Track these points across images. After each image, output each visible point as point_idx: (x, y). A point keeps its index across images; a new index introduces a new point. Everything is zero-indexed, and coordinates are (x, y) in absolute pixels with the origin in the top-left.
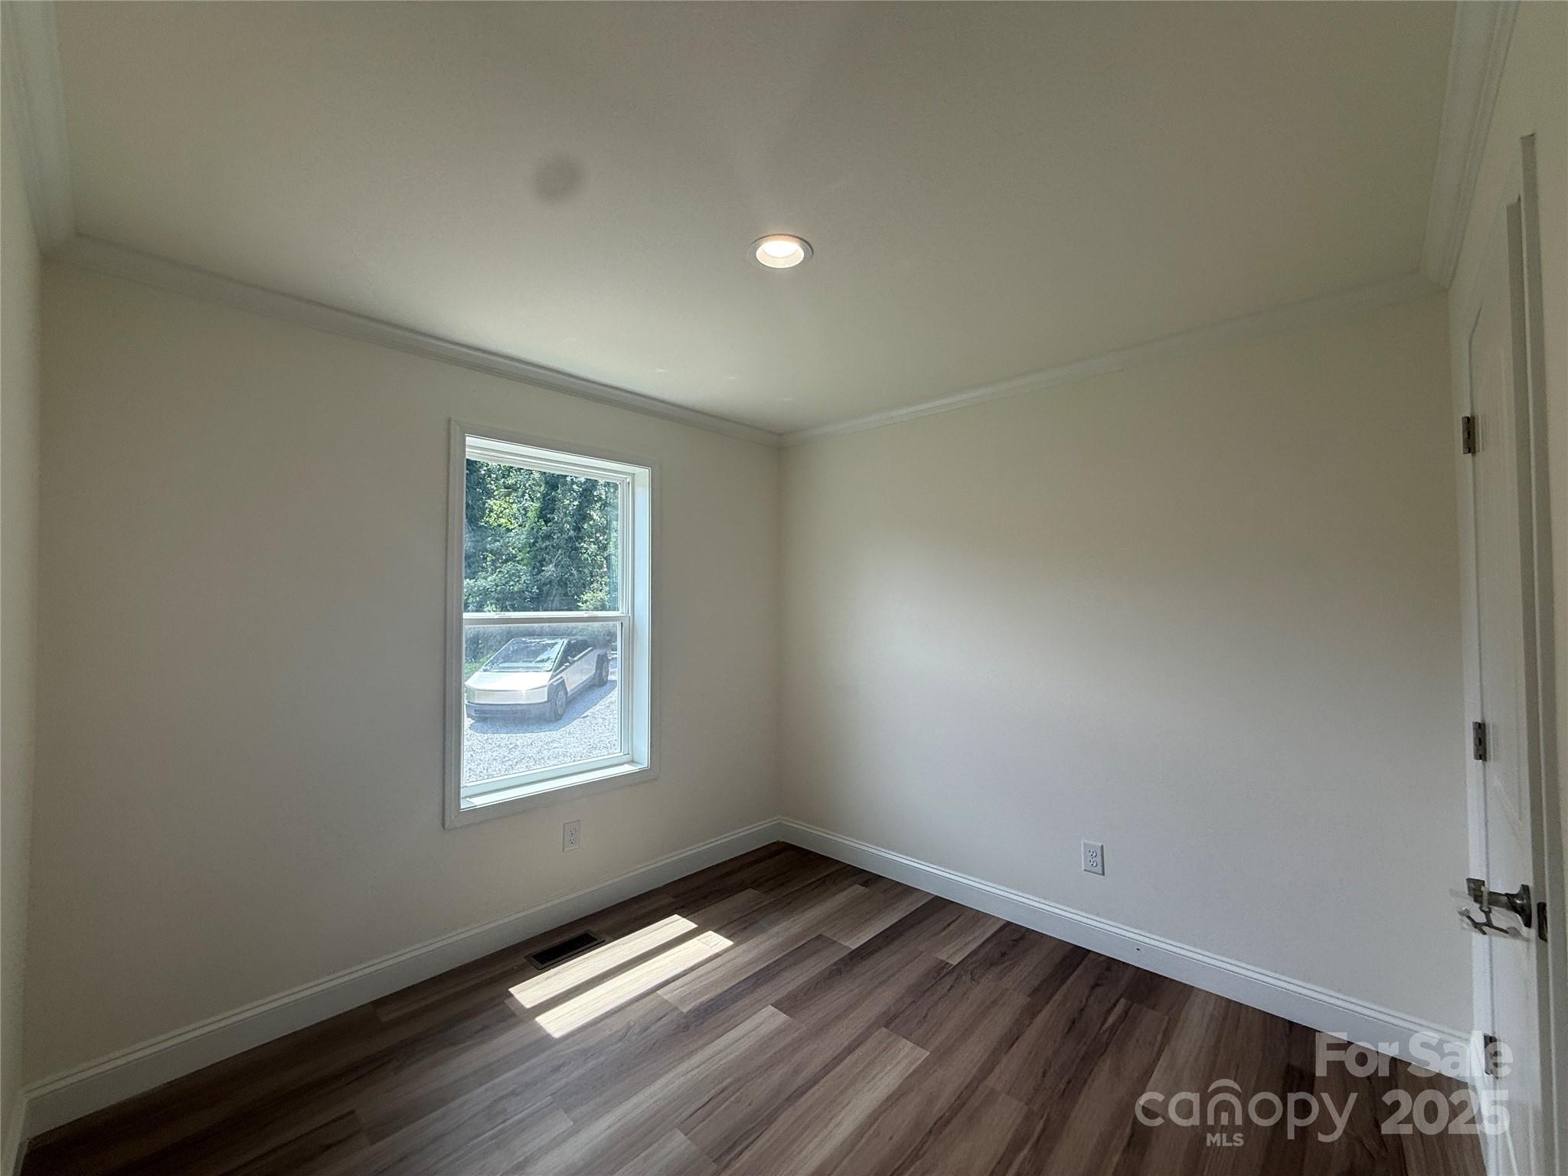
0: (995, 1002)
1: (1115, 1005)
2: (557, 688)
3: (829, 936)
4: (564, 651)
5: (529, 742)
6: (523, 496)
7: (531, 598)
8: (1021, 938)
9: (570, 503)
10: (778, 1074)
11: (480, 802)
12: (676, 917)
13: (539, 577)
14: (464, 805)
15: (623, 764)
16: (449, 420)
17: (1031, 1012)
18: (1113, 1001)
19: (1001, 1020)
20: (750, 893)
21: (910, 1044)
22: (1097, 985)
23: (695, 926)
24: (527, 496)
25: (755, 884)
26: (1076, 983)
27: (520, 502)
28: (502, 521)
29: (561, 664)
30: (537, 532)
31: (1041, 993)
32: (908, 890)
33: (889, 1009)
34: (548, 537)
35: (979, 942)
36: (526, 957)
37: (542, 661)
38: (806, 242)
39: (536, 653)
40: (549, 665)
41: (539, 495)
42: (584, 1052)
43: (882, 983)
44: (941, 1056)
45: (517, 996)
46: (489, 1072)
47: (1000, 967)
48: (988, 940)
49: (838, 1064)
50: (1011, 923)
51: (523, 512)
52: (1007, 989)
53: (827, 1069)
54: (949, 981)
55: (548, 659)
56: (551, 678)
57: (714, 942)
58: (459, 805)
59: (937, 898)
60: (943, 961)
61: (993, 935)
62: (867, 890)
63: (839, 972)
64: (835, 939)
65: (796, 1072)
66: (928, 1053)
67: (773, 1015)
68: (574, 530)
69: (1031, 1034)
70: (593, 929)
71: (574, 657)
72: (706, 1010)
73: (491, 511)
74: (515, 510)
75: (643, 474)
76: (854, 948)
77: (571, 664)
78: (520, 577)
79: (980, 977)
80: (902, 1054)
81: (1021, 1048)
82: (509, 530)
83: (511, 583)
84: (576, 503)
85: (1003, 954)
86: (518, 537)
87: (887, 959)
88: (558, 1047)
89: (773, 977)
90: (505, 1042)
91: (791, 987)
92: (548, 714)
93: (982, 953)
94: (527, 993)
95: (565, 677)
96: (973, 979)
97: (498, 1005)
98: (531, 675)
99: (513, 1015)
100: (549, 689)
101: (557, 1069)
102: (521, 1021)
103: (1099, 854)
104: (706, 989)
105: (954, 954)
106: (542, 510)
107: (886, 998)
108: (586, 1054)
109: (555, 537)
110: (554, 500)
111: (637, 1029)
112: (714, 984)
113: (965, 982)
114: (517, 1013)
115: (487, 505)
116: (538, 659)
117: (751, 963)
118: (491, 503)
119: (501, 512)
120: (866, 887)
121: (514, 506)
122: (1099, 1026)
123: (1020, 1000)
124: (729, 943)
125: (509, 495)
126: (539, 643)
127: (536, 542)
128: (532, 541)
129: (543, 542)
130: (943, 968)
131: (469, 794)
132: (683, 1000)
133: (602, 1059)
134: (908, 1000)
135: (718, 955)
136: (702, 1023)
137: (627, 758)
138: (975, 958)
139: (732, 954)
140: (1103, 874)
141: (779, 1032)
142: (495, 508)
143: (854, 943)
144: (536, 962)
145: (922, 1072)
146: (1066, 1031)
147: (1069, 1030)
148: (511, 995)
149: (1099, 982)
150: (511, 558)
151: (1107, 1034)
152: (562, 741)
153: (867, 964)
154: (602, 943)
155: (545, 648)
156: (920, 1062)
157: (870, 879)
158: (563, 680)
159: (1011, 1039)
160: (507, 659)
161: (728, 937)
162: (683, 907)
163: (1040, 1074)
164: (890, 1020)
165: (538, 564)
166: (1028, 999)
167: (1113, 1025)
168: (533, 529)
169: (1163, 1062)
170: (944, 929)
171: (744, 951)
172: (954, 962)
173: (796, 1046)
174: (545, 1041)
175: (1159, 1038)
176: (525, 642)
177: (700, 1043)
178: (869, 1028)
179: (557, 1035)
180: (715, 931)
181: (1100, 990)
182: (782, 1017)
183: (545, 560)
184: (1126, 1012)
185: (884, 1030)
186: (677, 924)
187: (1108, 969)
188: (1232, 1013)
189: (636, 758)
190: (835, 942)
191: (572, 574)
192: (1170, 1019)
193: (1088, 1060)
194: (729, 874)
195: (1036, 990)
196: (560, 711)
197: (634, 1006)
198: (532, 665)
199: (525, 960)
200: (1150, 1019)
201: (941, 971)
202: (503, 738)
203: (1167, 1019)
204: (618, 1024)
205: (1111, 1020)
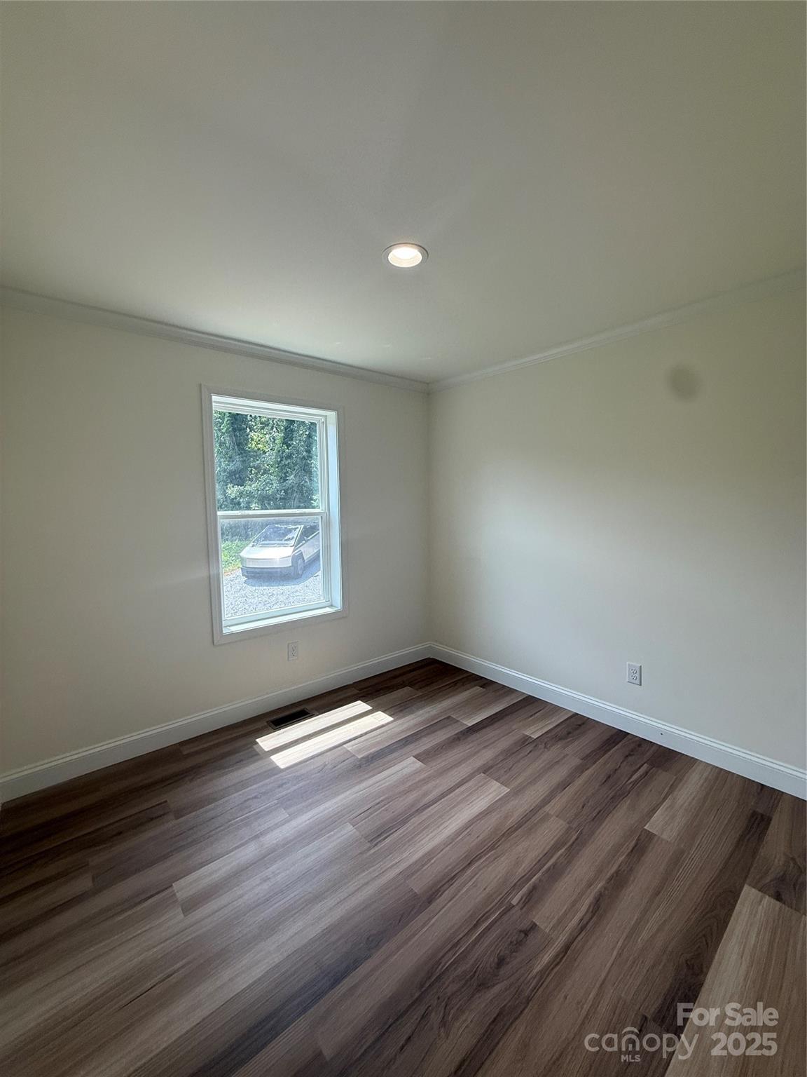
0: (557, 762)
1: (639, 768)
2: (298, 558)
3: (454, 717)
4: (302, 533)
5: (282, 591)
6: (272, 429)
7: (280, 498)
8: (583, 724)
9: (302, 433)
10: (412, 797)
11: (235, 629)
12: (359, 702)
13: (285, 484)
14: (225, 631)
15: (325, 607)
16: (200, 385)
17: (581, 769)
18: (639, 765)
19: (560, 773)
20: (407, 690)
21: (498, 784)
22: (630, 755)
23: (371, 708)
24: (275, 429)
25: (411, 684)
26: (616, 752)
27: (271, 433)
28: (260, 446)
29: (300, 541)
30: (282, 453)
31: (590, 759)
32: (511, 691)
33: (487, 762)
34: (289, 456)
35: (554, 725)
36: (267, 722)
37: (289, 539)
38: (424, 248)
39: (285, 535)
40: (292, 542)
41: (282, 428)
42: (297, 778)
43: (485, 747)
44: (517, 792)
45: (261, 744)
46: (243, 784)
47: (564, 742)
48: (558, 725)
49: (450, 793)
50: (578, 714)
51: (273, 440)
52: (567, 755)
53: (443, 795)
54: (530, 748)
55: (293, 538)
56: (294, 551)
57: (381, 718)
58: (222, 631)
59: (530, 696)
60: (527, 736)
61: (566, 720)
62: (484, 690)
63: (459, 739)
64: (458, 719)
65: (425, 795)
66: (509, 790)
67: (414, 763)
68: (306, 451)
69: (579, 782)
70: (308, 707)
71: (307, 537)
72: (372, 757)
73: (252, 440)
74: (268, 439)
75: (332, 416)
76: (470, 725)
77: (306, 541)
78: (272, 484)
79: (551, 746)
80: (492, 789)
81: (570, 790)
82: (265, 453)
83: (267, 489)
84: (307, 433)
85: (569, 733)
86: (270, 458)
87: (490, 733)
88: (281, 774)
89: (417, 740)
90: (251, 769)
91: (427, 747)
92: (292, 574)
93: (553, 733)
94: (266, 742)
95: (303, 551)
96: (545, 747)
97: (248, 749)
98: (282, 549)
99: (257, 754)
100: (293, 558)
101: (280, 786)
102: (262, 758)
103: (638, 672)
104: (374, 745)
105: (535, 732)
106: (285, 438)
107: (487, 755)
108: (298, 778)
109: (294, 456)
110: (292, 431)
111: (329, 766)
112: (378, 743)
113: (541, 749)
114: (260, 753)
115: (249, 436)
116: (286, 538)
117: (403, 731)
118: (252, 434)
119: (259, 440)
120: (484, 688)
121: (267, 436)
122: (626, 779)
123: (576, 761)
124: (391, 719)
125: (263, 428)
126: (286, 528)
127: (281, 460)
128: (279, 460)
129: (286, 459)
130: (527, 740)
131: (229, 624)
132: (359, 751)
133: (308, 782)
134: (501, 758)
135: (383, 726)
136: (369, 765)
137: (328, 603)
138: (549, 735)
139: (391, 726)
140: (641, 685)
141: (417, 772)
142: (255, 438)
143: (470, 722)
144: (273, 726)
145: (504, 800)
146: (604, 781)
147: (605, 781)
148: (257, 743)
149: (632, 753)
150: (266, 472)
151: (631, 785)
152: (302, 591)
153: (477, 735)
154: (313, 716)
155: (290, 531)
156: (502, 795)
157: (485, 683)
158: (302, 553)
159: (563, 785)
160: (266, 538)
161: (390, 716)
162: (364, 696)
163: (581, 806)
164: (486, 770)
165: (283, 475)
166: (581, 761)
167: (636, 781)
168: (279, 451)
169: (666, 804)
170: (531, 716)
171: (400, 724)
172: (535, 736)
173: (425, 781)
174: (275, 770)
175: (667, 790)
176: (278, 528)
177: (366, 776)
178: (474, 773)
179: (282, 767)
180: (383, 712)
181: (630, 758)
182: (419, 764)
183: (288, 472)
184: (647, 773)
185: (482, 775)
186: (360, 706)
187: (640, 745)
188: (721, 777)
189: (334, 604)
190: (458, 721)
191: (306, 482)
192: (676, 778)
193: (616, 799)
194: (395, 677)
195: (588, 756)
196: (300, 572)
197: (328, 753)
198: (283, 542)
199: (266, 724)
200: (663, 778)
201: (525, 741)
202: (266, 589)
203: (675, 777)
204: (319, 762)
205: (635, 777)
